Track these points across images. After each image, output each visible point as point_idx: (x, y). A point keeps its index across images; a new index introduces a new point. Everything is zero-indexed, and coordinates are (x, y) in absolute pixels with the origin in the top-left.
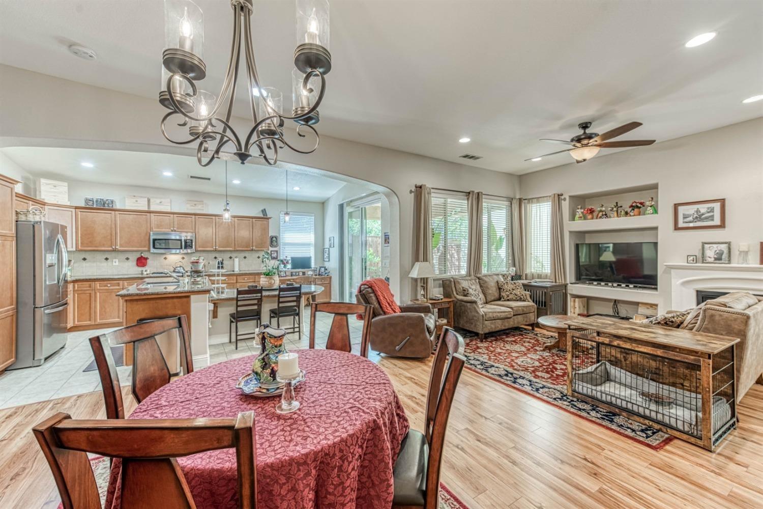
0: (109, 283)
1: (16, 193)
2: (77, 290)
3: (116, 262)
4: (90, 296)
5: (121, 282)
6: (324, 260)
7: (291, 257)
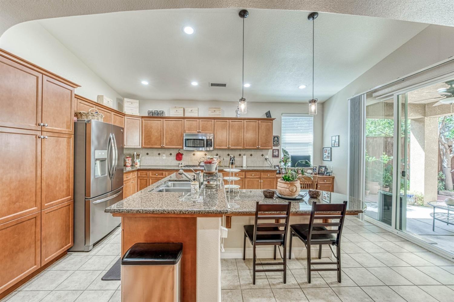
0: (157, 173)
1: (75, 95)
2: (140, 177)
3: (164, 157)
4: (146, 182)
5: (164, 172)
6: (324, 159)
7: (291, 156)
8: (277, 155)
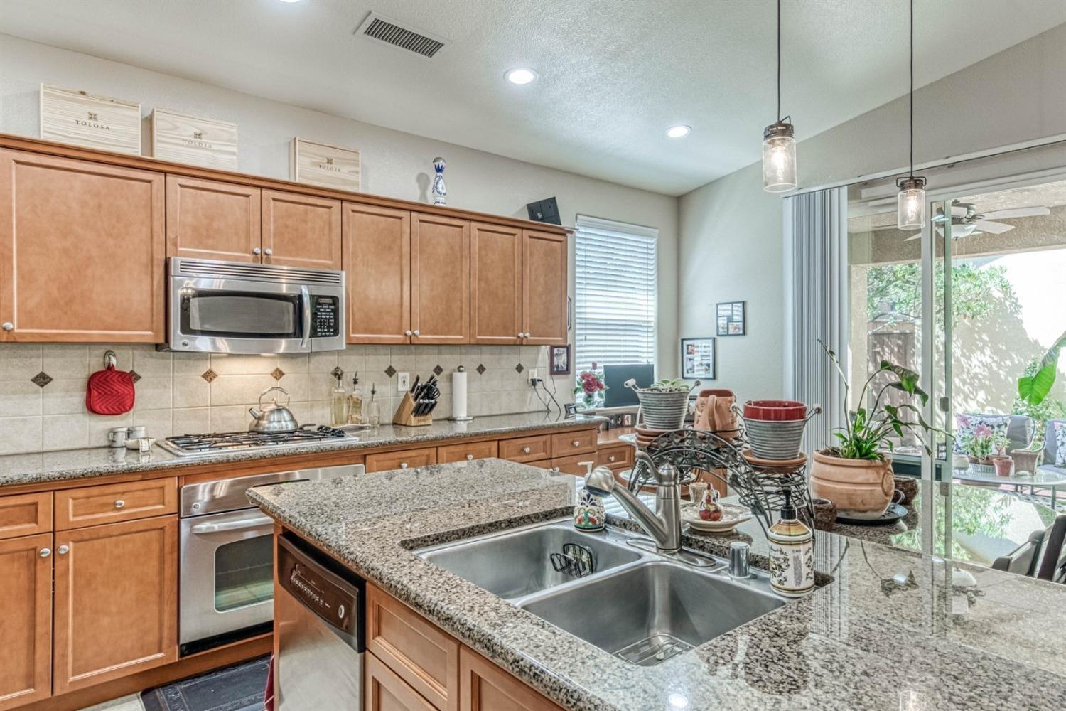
6: (686, 375)
7: (605, 367)
8: (565, 367)
